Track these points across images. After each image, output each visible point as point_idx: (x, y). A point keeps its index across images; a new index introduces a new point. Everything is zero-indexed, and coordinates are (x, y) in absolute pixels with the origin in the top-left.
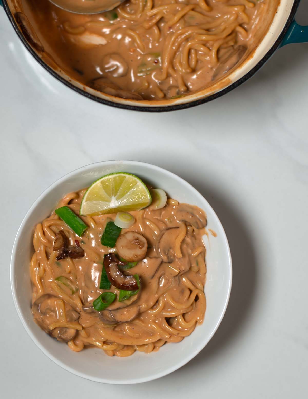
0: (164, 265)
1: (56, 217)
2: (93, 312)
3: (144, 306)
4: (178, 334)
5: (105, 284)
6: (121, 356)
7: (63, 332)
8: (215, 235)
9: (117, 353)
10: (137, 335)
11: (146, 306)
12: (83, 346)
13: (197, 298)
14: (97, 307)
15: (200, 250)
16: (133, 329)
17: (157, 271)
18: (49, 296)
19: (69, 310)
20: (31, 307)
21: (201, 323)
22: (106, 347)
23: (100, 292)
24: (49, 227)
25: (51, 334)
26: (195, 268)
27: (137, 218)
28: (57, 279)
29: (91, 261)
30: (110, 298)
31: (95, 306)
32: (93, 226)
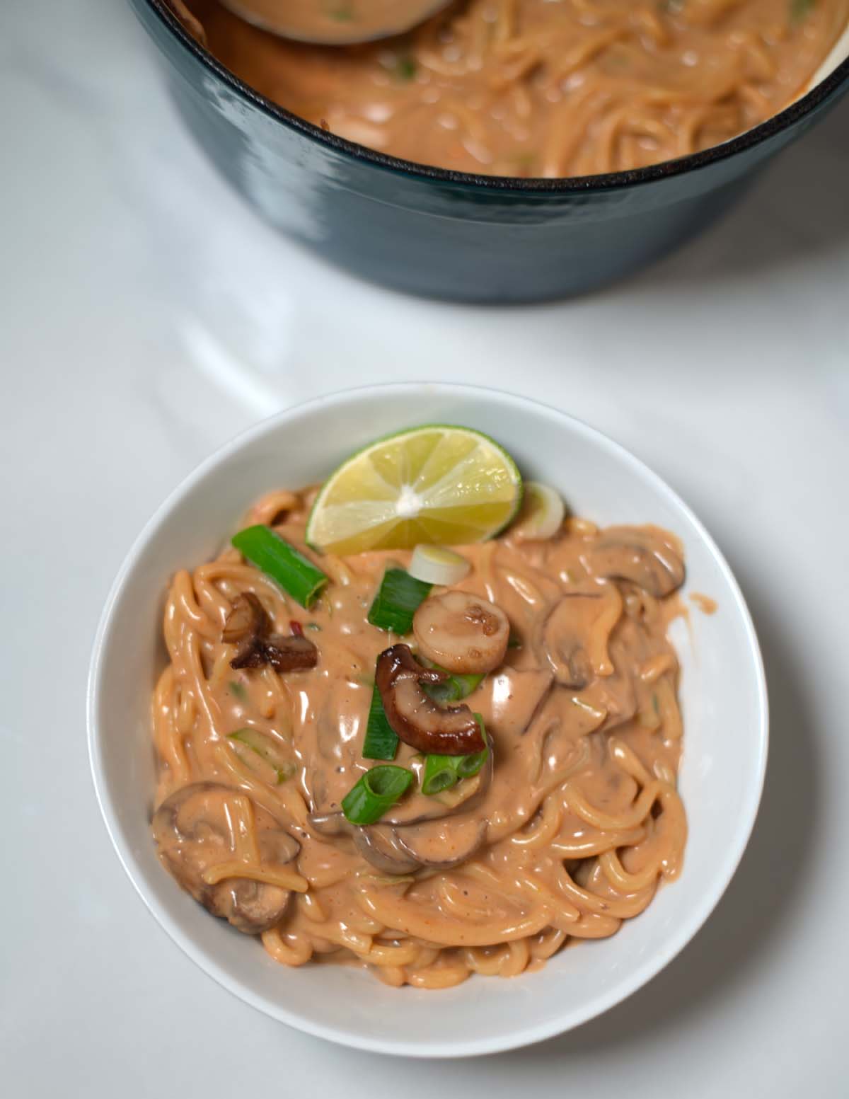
0: (559, 695)
1: (236, 556)
2: (340, 835)
3: (499, 821)
4: (605, 908)
5: (380, 742)
6: (428, 988)
7: (246, 896)
8: (709, 607)
9: (415, 976)
10: (477, 911)
11: (505, 820)
12: (310, 953)
13: (657, 809)
14: (355, 812)
15: (663, 663)
16: (466, 893)
17: (538, 710)
18: (208, 786)
19: (268, 828)
20: (150, 820)
21: (672, 878)
22: (381, 953)
23: (363, 767)
24: (214, 581)
25: (212, 901)
26: (650, 720)
27: (477, 563)
28: (234, 736)
29: (337, 677)
30: (395, 786)
31: (346, 812)
32: (346, 581)
